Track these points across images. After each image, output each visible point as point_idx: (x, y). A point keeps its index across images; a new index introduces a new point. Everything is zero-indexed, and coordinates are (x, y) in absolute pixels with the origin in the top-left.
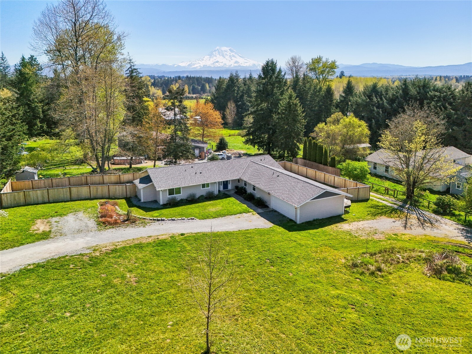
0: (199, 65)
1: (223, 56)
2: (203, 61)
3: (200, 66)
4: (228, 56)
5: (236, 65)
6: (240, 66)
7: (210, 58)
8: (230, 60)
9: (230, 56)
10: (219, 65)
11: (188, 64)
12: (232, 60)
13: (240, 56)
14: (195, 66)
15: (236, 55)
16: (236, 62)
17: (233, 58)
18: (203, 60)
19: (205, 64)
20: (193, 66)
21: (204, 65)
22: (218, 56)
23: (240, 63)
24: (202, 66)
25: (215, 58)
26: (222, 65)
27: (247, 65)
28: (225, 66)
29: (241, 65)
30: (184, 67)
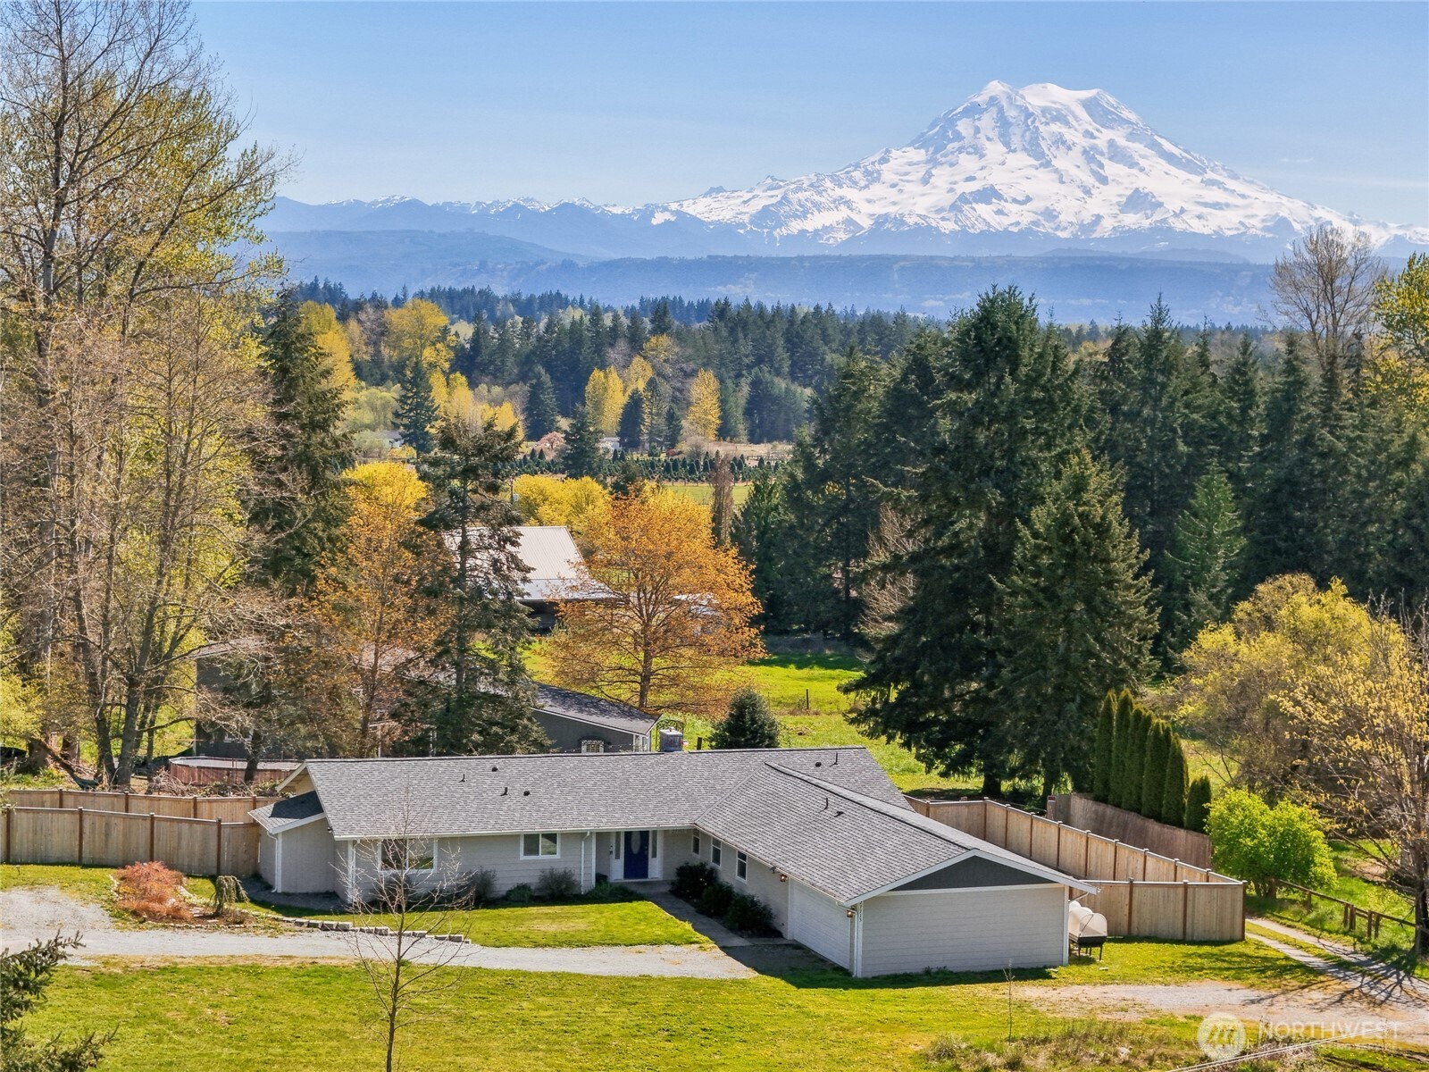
0: (844, 212)
1: (1034, 149)
2: (877, 190)
3: (849, 222)
4: (1076, 154)
5: (1132, 220)
6: (1162, 230)
7: (933, 162)
8: (1090, 180)
9: (1090, 155)
10: (999, 223)
11: (757, 205)
12: (1104, 180)
13: (1170, 158)
14: (814, 222)
15: (1137, 148)
16: (1137, 201)
17: (1111, 169)
18: (873, 177)
19: (892, 210)
20: (796, 226)
21: (880, 221)
22: (995, 150)
23: (1173, 205)
24: (866, 223)
25: (968, 163)
26: (1020, 217)
27: (1226, 222)
28: (1047, 227)
29: (1178, 225)
30: (725, 230)
